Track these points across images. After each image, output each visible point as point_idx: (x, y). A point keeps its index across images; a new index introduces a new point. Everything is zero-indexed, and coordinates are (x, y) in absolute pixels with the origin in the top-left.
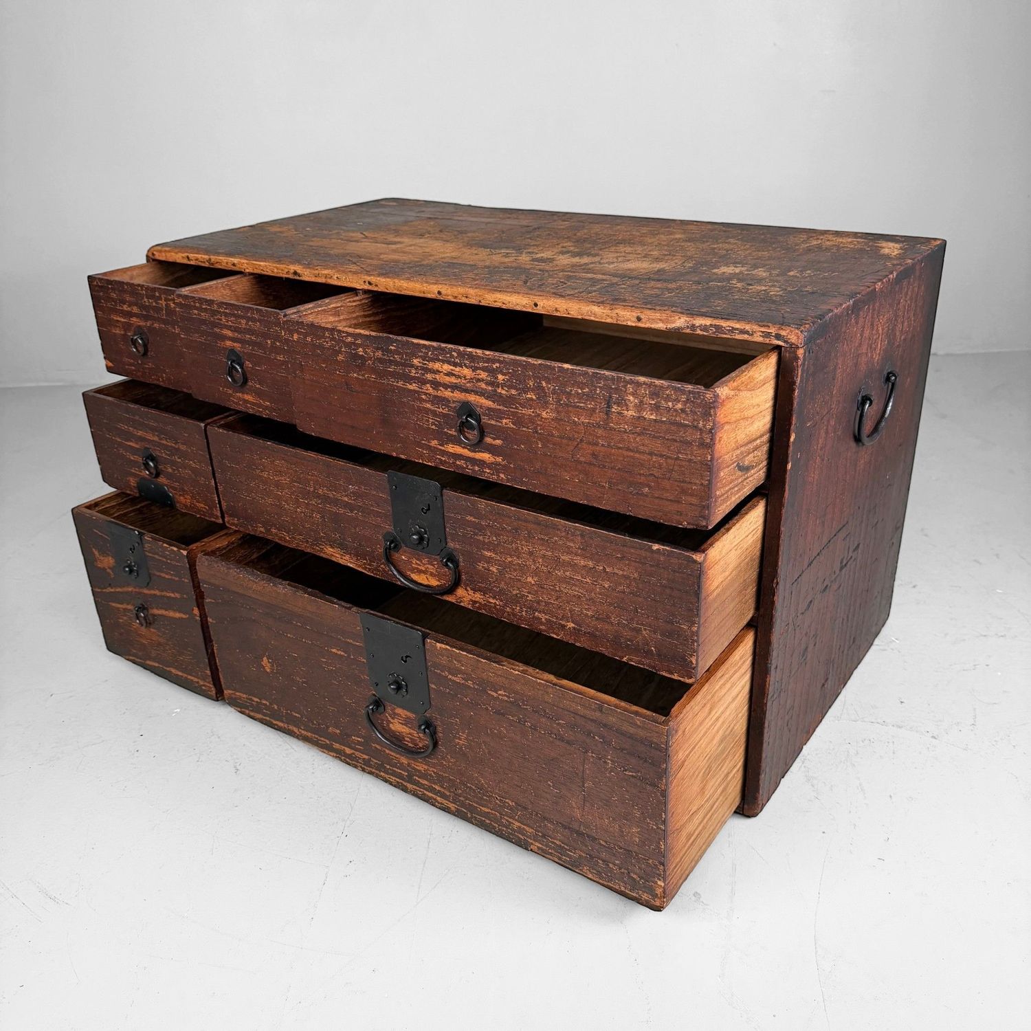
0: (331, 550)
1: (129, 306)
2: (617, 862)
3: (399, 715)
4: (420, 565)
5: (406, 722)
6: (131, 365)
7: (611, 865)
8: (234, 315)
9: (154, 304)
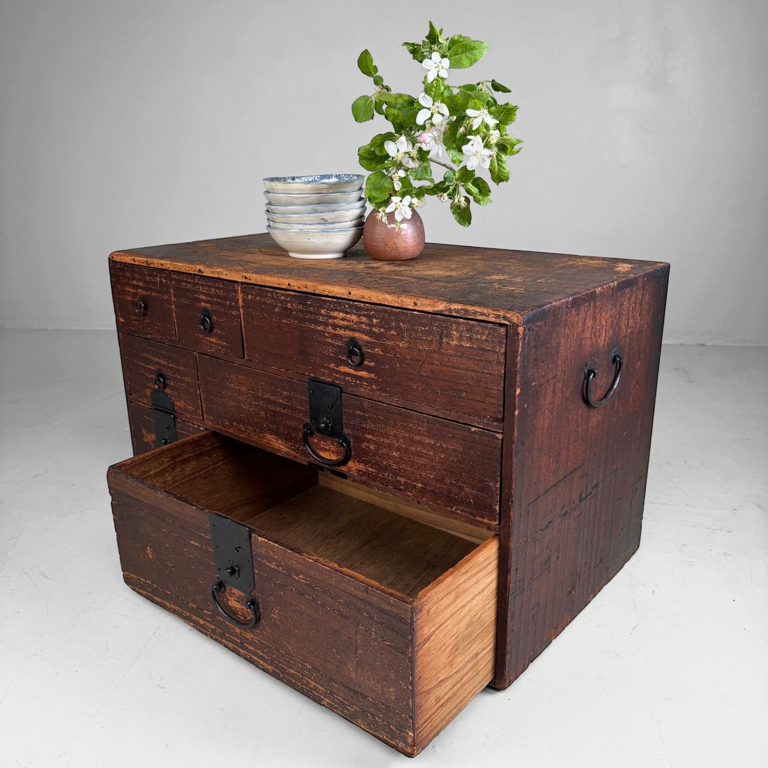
0: (270, 436)
1: (137, 282)
2: (381, 716)
3: (234, 594)
4: (325, 446)
5: (239, 600)
6: (136, 320)
7: (377, 718)
8: (207, 286)
9: (153, 280)
